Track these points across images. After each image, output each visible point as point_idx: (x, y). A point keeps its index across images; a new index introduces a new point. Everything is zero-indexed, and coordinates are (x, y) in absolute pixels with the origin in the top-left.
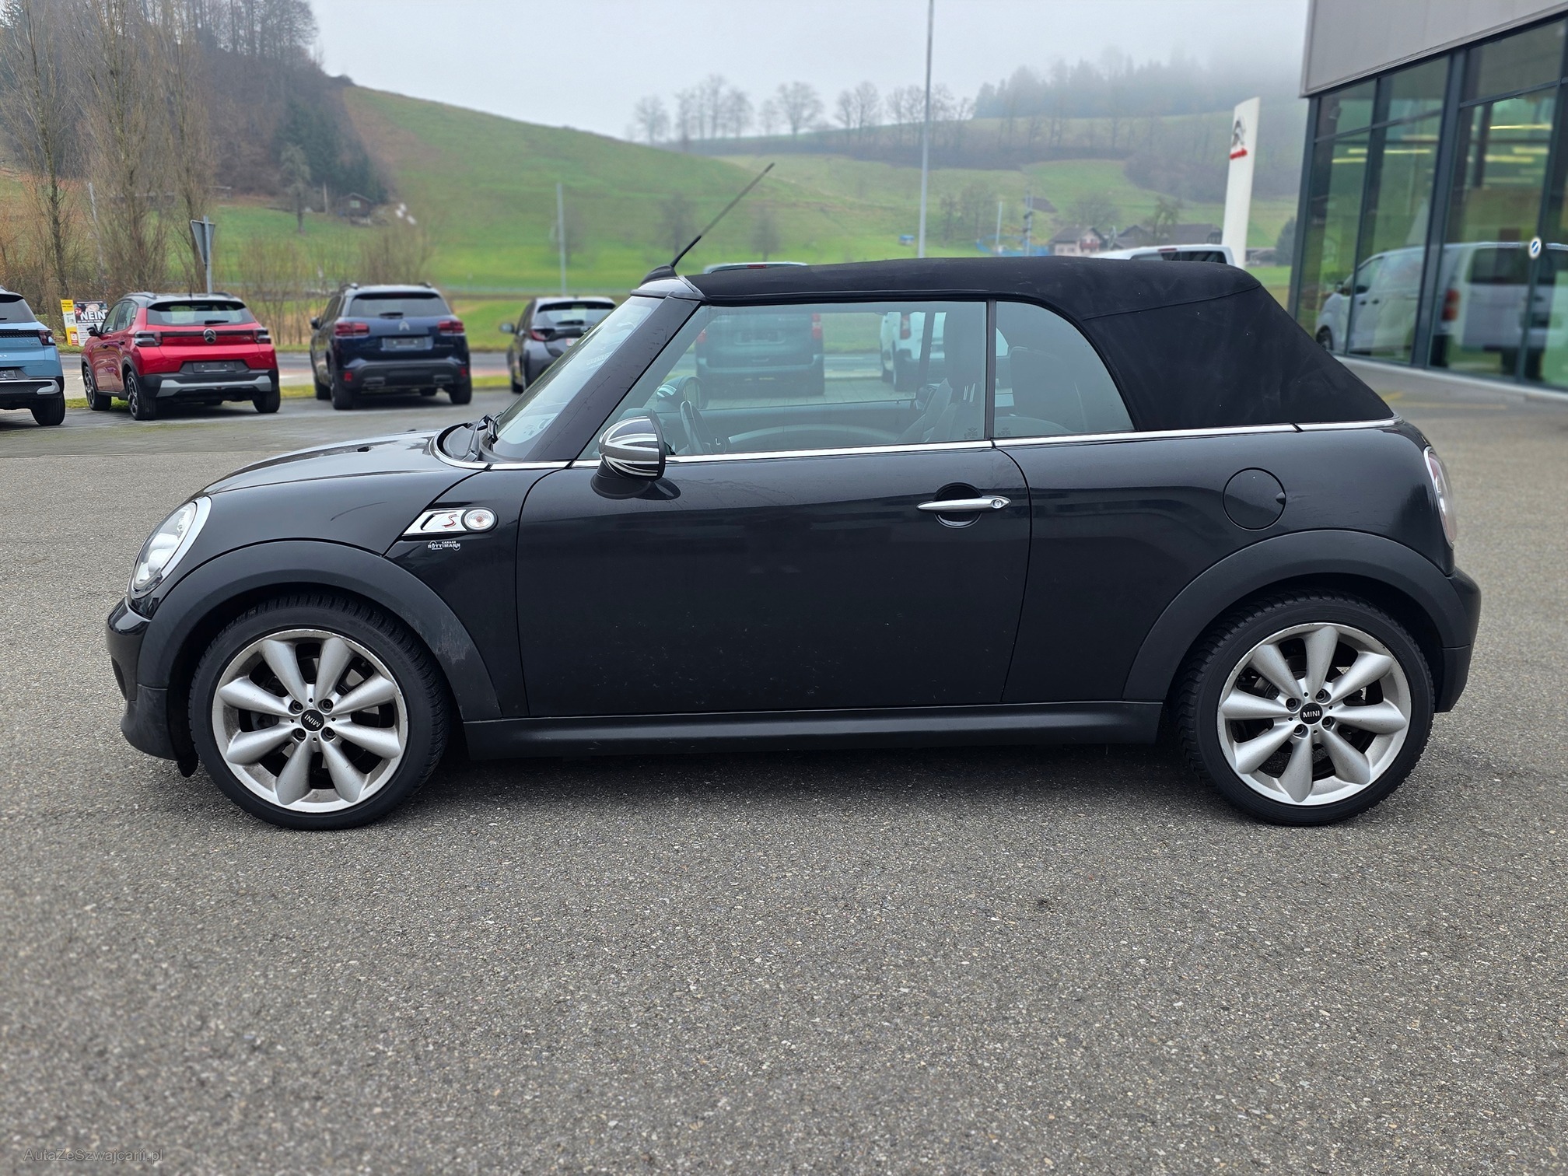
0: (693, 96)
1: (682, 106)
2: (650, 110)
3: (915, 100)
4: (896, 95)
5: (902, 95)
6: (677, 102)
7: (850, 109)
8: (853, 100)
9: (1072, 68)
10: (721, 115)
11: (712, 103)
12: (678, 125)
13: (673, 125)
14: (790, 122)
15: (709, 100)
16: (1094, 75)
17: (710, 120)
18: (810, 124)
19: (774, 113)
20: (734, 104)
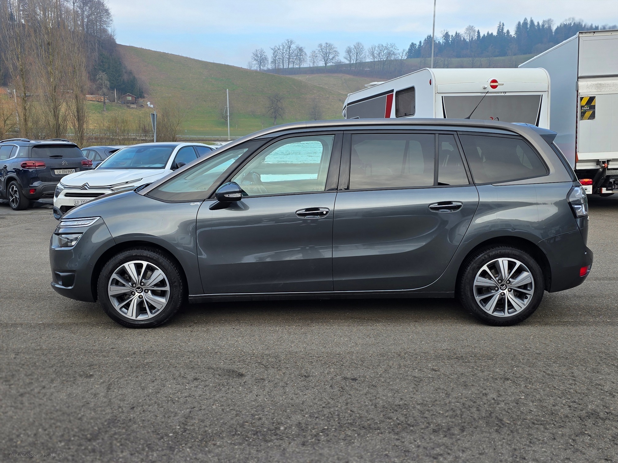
0: (279, 49)
1: (274, 53)
2: (259, 55)
3: (381, 51)
4: (372, 48)
5: (375, 48)
6: (272, 51)
8: (353, 51)
9: (452, 36)
10: (292, 57)
11: (288, 52)
12: (272, 62)
13: (270, 62)
14: (323, 60)
15: (286, 51)
16: (462, 39)
17: (287, 59)
18: (333, 61)
19: (316, 56)
20: (298, 53)
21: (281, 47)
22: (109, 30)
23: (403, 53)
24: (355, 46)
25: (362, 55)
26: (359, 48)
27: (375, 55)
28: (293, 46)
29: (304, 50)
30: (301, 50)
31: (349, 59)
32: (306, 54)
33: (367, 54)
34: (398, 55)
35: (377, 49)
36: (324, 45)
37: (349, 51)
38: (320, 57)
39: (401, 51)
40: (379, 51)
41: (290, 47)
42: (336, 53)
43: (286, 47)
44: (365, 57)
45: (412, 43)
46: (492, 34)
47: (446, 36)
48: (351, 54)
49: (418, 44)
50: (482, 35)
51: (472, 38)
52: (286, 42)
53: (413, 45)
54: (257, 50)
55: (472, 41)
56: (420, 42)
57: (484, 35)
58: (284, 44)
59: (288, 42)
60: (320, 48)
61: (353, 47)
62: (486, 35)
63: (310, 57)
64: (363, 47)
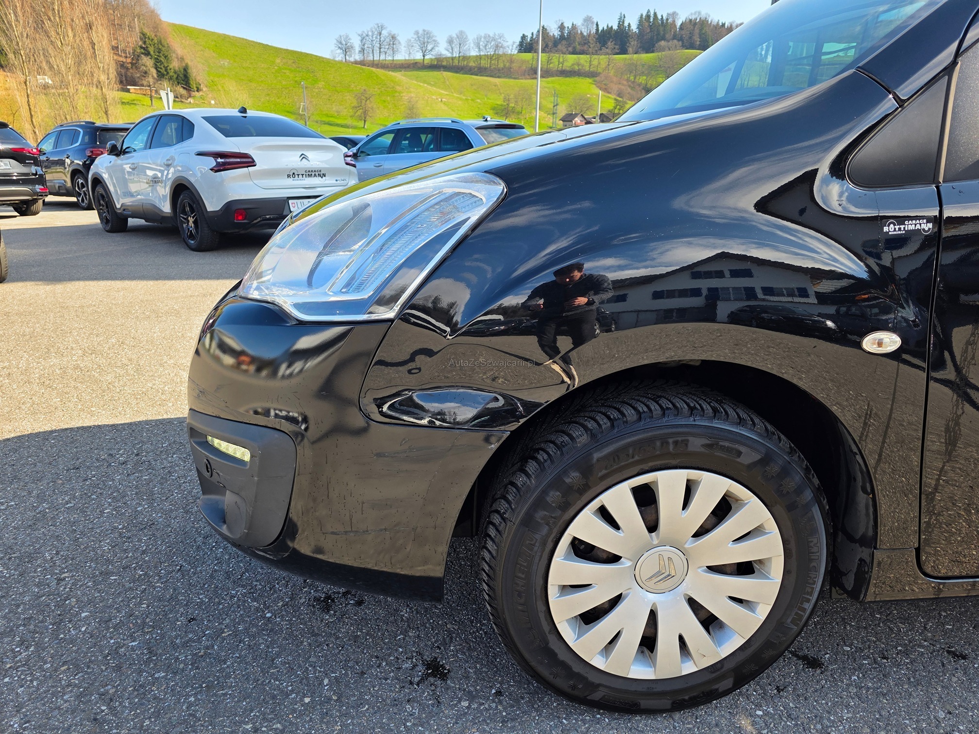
0: (368, 36)
9: (568, 27)
10: (383, 47)
11: (378, 40)
12: (360, 51)
13: (357, 51)
14: (421, 51)
15: (376, 38)
16: (579, 32)
17: (378, 49)
18: (432, 53)
19: (412, 46)
20: (390, 41)
21: (370, 34)
23: (512, 46)
24: (457, 35)
25: (466, 47)
26: (462, 38)
27: (481, 47)
28: (384, 33)
30: (393, 38)
31: (451, 51)
32: (400, 43)
33: (472, 45)
34: (507, 49)
35: (483, 39)
37: (450, 42)
38: (417, 47)
40: (485, 42)
41: (380, 34)
42: (436, 43)
43: (376, 33)
44: (469, 50)
45: (523, 35)
46: (612, 27)
47: (562, 27)
48: (454, 45)
49: (530, 36)
50: (600, 29)
51: (590, 32)
52: (376, 26)
53: (524, 37)
54: (341, 37)
55: (589, 35)
56: (533, 34)
57: (603, 28)
58: (374, 30)
59: (379, 27)
60: (416, 36)
61: (455, 36)
62: (605, 28)
63: (405, 47)
64: (467, 36)
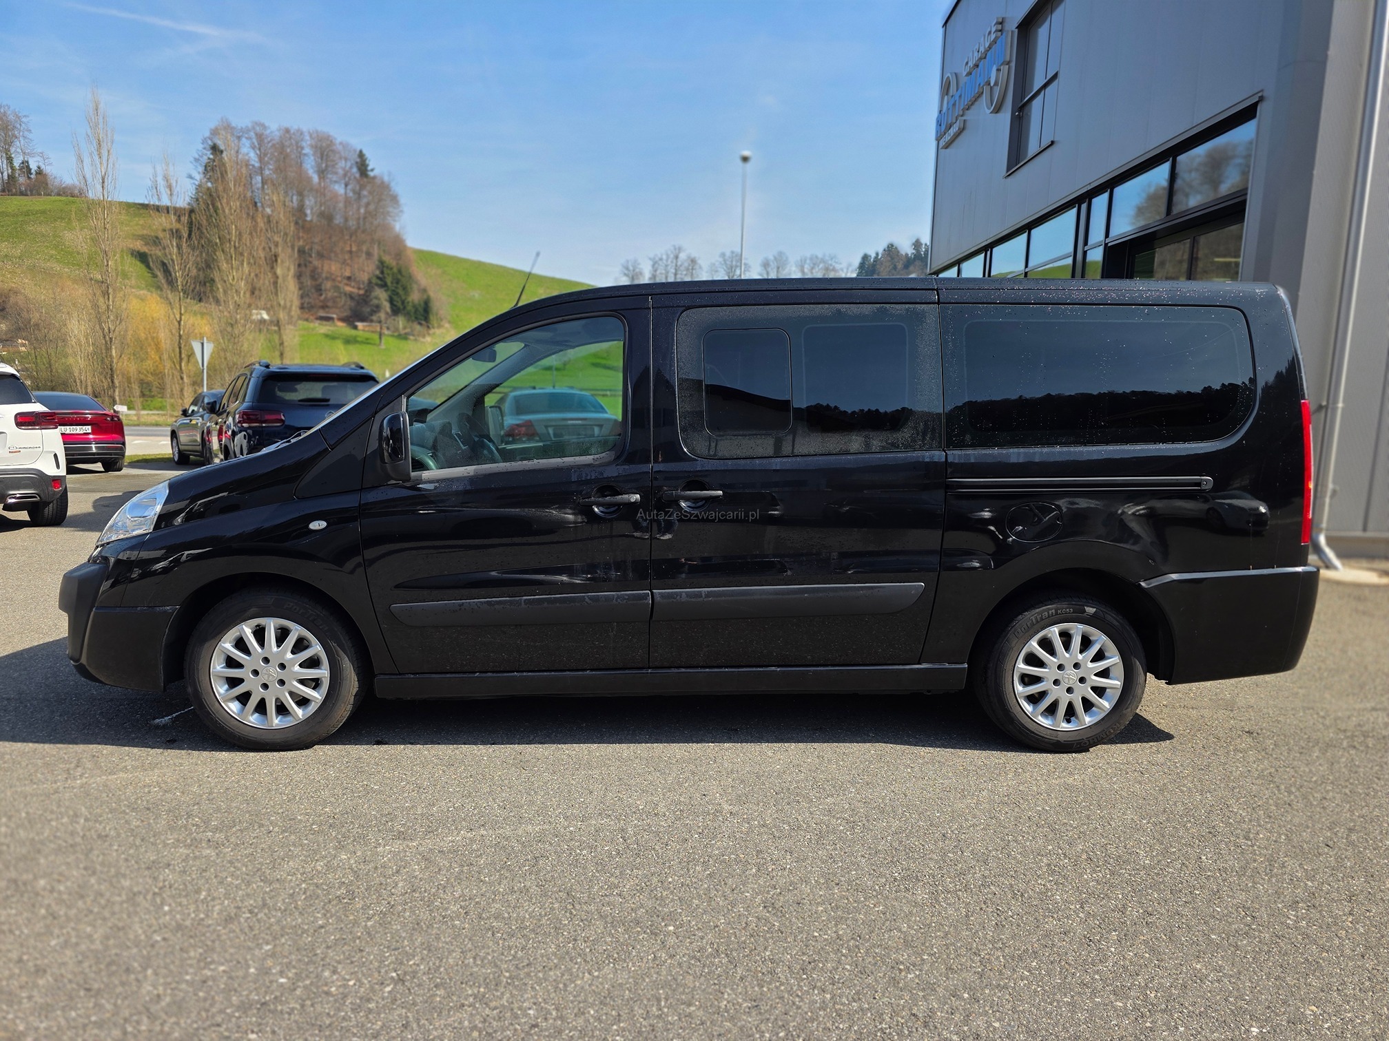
0: (661, 259)
1: (653, 266)
2: (631, 268)
3: (814, 264)
4: (801, 261)
5: (805, 260)
6: (651, 263)
7: (769, 269)
8: (771, 263)
9: (926, 245)
10: (680, 272)
11: (674, 265)
12: (650, 279)
13: (647, 279)
15: (672, 262)
19: (717, 269)
20: (689, 265)
21: (664, 257)
22: (397, 227)
23: (848, 269)
24: (775, 258)
25: (786, 268)
26: (781, 260)
27: (805, 268)
28: (682, 256)
29: (699, 262)
30: (693, 261)
31: (765, 273)
32: (700, 267)
33: (794, 266)
34: (843, 272)
35: (808, 261)
36: (728, 254)
37: (766, 264)
38: (722, 270)
39: (844, 265)
40: (812, 265)
41: (677, 257)
42: (747, 266)
43: (672, 256)
44: (790, 272)
45: (865, 254)
47: (917, 244)
49: (873, 255)
52: (672, 248)
53: (865, 257)
54: (627, 261)
56: (877, 254)
58: (669, 253)
59: (675, 249)
60: (721, 260)
61: (773, 259)
63: (707, 270)
64: (787, 258)
